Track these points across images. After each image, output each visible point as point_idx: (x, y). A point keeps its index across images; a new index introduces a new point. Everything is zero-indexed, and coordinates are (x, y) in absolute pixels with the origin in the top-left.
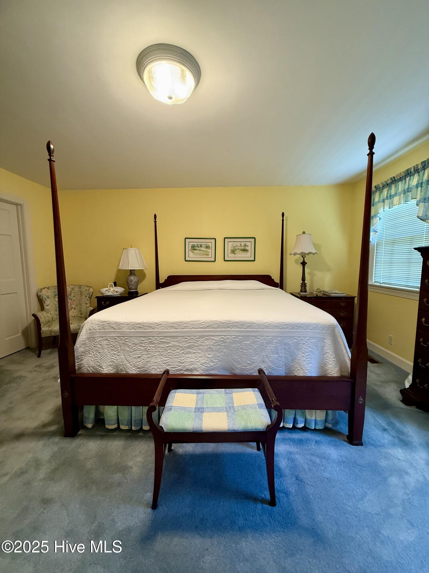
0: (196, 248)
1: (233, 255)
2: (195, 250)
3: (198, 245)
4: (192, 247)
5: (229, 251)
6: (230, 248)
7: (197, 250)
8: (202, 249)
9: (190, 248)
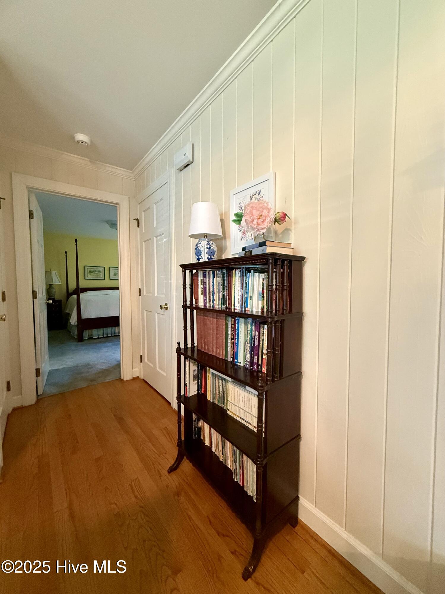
0: (92, 272)
1: (115, 277)
2: (91, 273)
3: (93, 270)
4: (89, 271)
5: (113, 274)
6: (113, 272)
7: (92, 273)
8: (96, 273)
9: (88, 272)
